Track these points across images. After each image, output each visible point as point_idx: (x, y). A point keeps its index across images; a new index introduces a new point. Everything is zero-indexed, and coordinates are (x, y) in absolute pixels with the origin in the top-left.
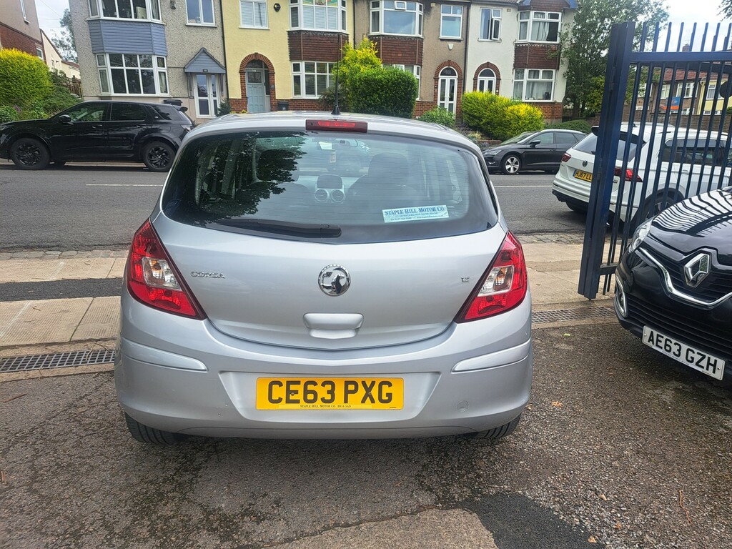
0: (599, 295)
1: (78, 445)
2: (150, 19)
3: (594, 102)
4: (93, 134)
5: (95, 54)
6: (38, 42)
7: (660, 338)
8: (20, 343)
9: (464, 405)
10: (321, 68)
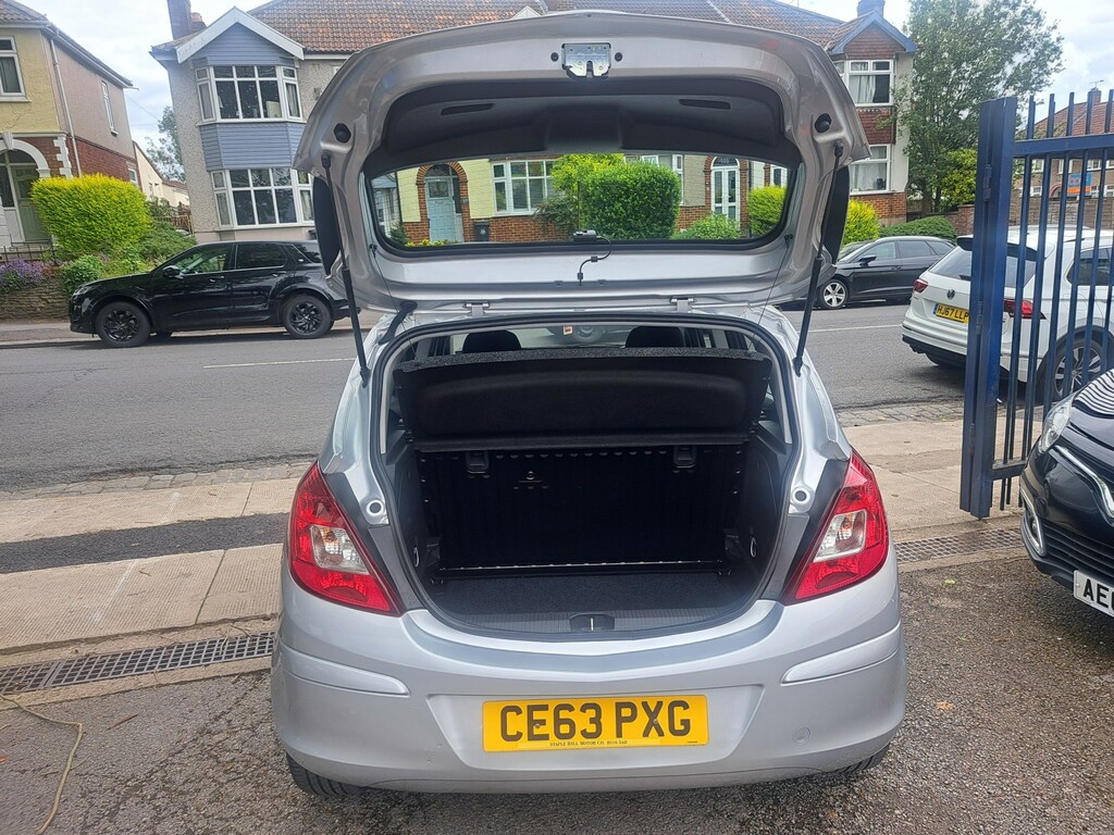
0: (994, 511)
1: (217, 798)
2: (286, 117)
3: (954, 189)
4: (211, 290)
5: (209, 171)
6: (129, 159)
7: (1102, 591)
8: (123, 631)
9: (804, 733)
10: (536, 170)
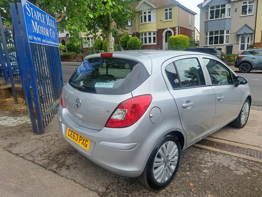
2: (226, 17)
5: (205, 32)
6: (193, 31)
9: (103, 158)
